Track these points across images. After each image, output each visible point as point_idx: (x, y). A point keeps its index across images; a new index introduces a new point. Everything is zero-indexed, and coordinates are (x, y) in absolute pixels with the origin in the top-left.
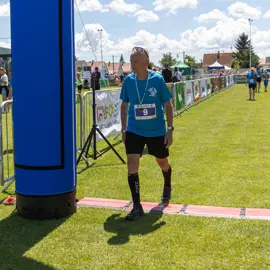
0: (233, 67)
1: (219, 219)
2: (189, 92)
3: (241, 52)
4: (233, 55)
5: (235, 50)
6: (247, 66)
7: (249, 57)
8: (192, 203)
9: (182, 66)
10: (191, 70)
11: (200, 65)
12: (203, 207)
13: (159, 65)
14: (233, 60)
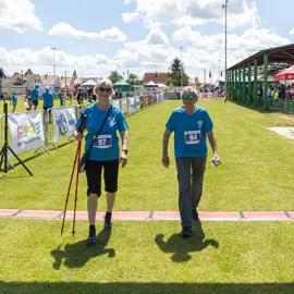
0: (168, 85)
3: (174, 73)
4: (168, 75)
5: (170, 71)
6: (179, 85)
7: (180, 77)
10: (131, 87)
11: (141, 82)
14: (168, 79)
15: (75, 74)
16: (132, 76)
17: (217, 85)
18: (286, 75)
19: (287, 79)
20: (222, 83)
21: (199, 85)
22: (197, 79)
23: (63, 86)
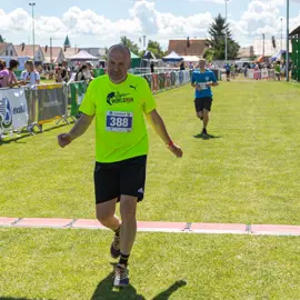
0: (204, 57)
3: (216, 40)
4: (206, 43)
5: (210, 38)
6: (222, 57)
14: (206, 49)
15: (67, 42)
16: (152, 45)
17: (279, 58)
21: (253, 57)
22: (252, 48)
23: (47, 60)
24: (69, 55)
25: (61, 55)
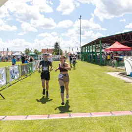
0: (53, 54)
1: (40, 120)
2: (34, 66)
4: (53, 50)
5: (54, 48)
6: (58, 54)
7: (58, 51)
8: (30, 114)
9: (33, 54)
12: (34, 116)
13: (24, 53)
14: (53, 52)
15: (8, 50)
16: (35, 50)
17: (76, 54)
18: (110, 49)
19: (111, 51)
20: (78, 53)
21: (67, 54)
22: (66, 51)
24: (9, 54)
25: (7, 54)
